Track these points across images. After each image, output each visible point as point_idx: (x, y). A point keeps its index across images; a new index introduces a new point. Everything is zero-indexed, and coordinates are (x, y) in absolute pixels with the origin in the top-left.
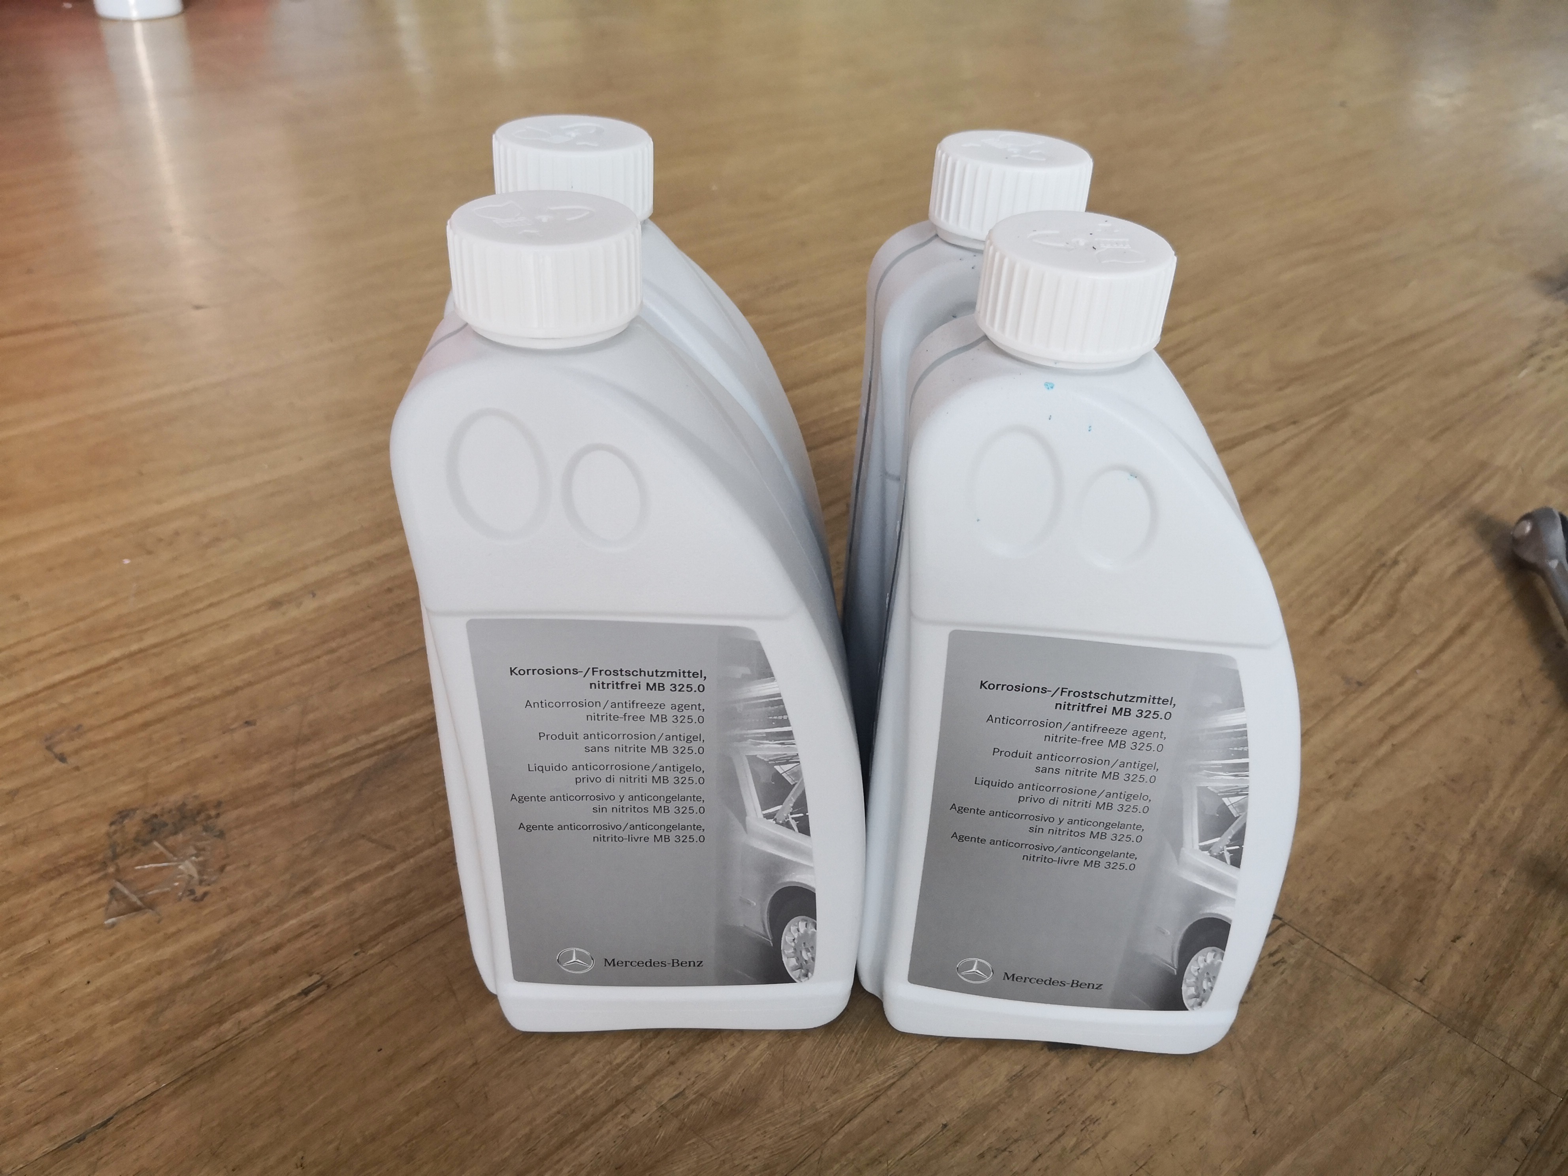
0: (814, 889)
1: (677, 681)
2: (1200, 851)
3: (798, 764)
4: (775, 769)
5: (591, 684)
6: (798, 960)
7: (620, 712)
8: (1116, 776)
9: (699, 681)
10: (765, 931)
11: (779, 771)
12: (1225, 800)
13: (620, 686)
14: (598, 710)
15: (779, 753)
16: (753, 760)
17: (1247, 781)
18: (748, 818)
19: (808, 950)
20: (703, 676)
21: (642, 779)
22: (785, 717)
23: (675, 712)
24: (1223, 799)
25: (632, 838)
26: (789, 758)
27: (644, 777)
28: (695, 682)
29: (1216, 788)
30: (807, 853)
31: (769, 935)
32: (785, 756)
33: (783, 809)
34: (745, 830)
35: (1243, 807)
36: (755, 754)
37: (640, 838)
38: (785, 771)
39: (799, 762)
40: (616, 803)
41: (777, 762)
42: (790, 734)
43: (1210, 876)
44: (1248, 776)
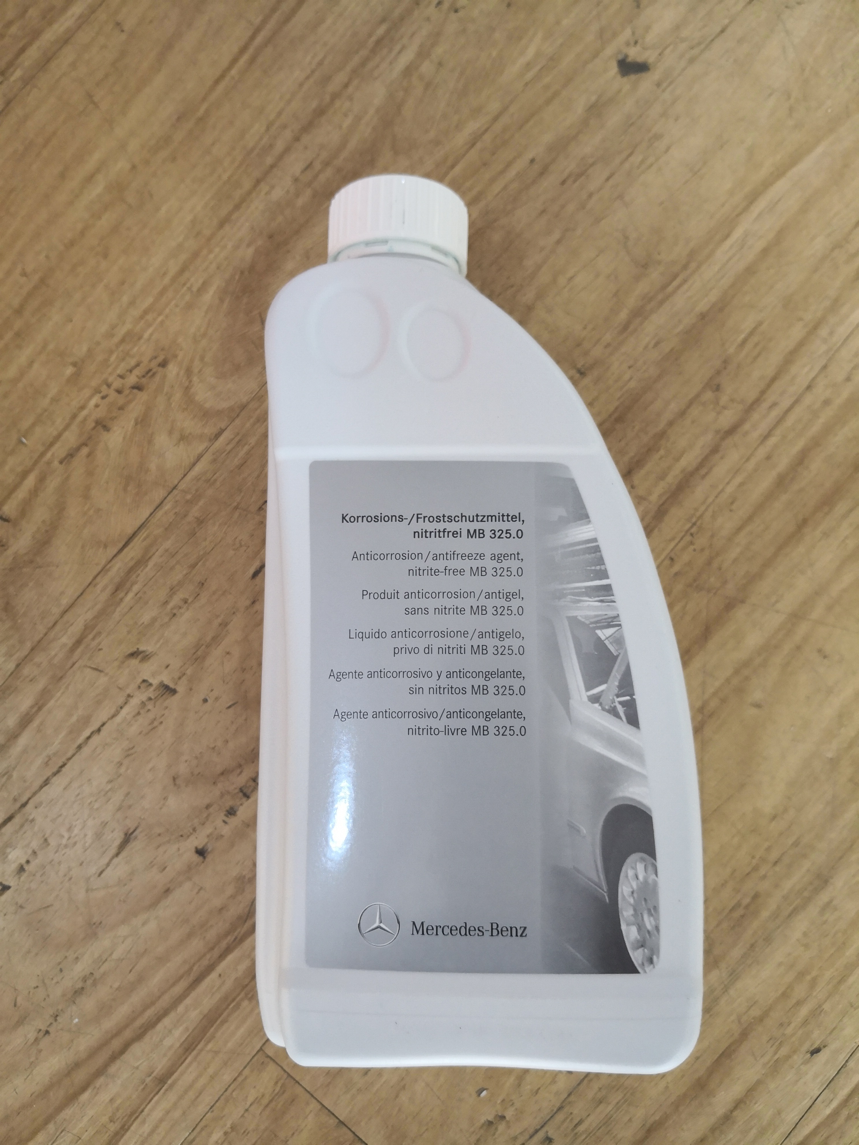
0: (650, 810)
1: (498, 525)
3: (620, 627)
4: (596, 634)
5: (415, 533)
6: (639, 929)
7: (440, 565)
9: (517, 525)
10: (599, 877)
11: (601, 637)
13: (442, 534)
14: (419, 563)
15: (600, 613)
16: (574, 621)
18: (571, 702)
19: (650, 914)
20: (521, 520)
21: (461, 650)
22: (603, 567)
23: (495, 564)
25: (448, 729)
26: (610, 620)
27: (463, 646)
28: (514, 526)
30: (637, 755)
31: (604, 885)
32: (606, 617)
33: (608, 689)
34: (570, 720)
36: (575, 615)
37: (457, 730)
38: (607, 636)
39: (620, 625)
40: (432, 682)
41: (598, 625)
42: (608, 589)
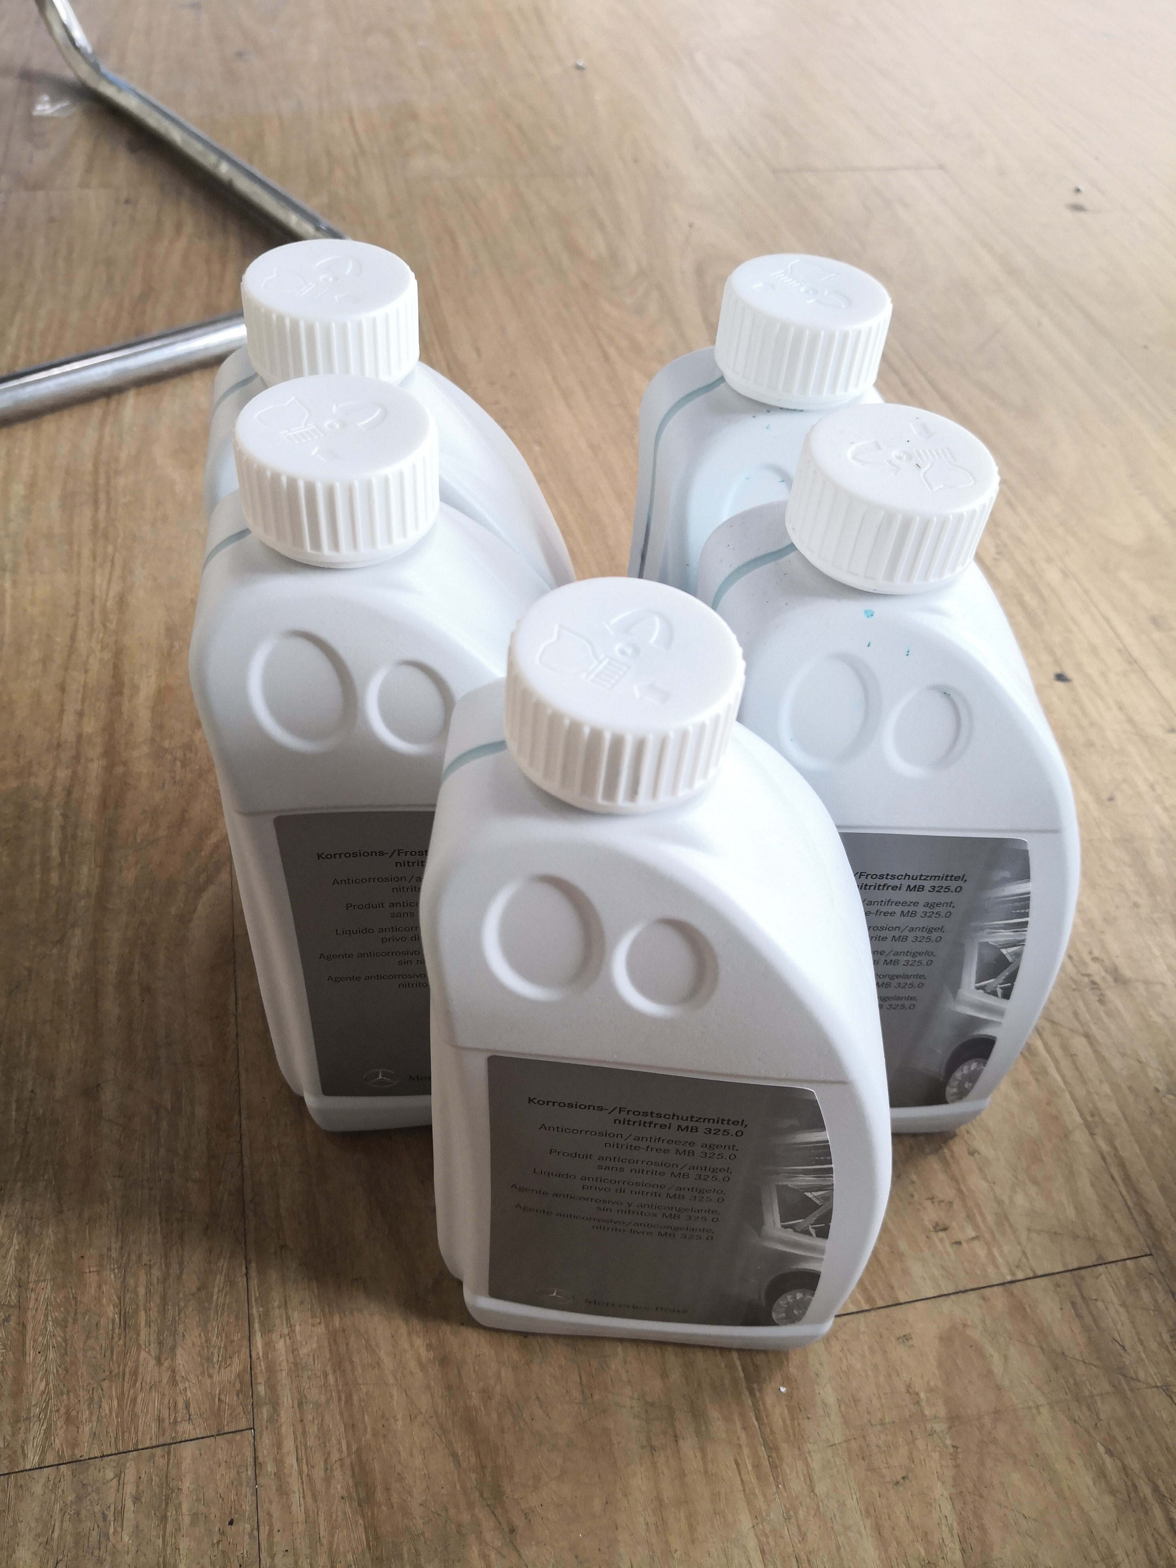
2: (976, 990)
8: (905, 938)
12: (1004, 951)
17: (1025, 935)
24: (1001, 950)
29: (996, 942)
35: (1018, 955)
43: (983, 1008)
44: (1026, 931)
